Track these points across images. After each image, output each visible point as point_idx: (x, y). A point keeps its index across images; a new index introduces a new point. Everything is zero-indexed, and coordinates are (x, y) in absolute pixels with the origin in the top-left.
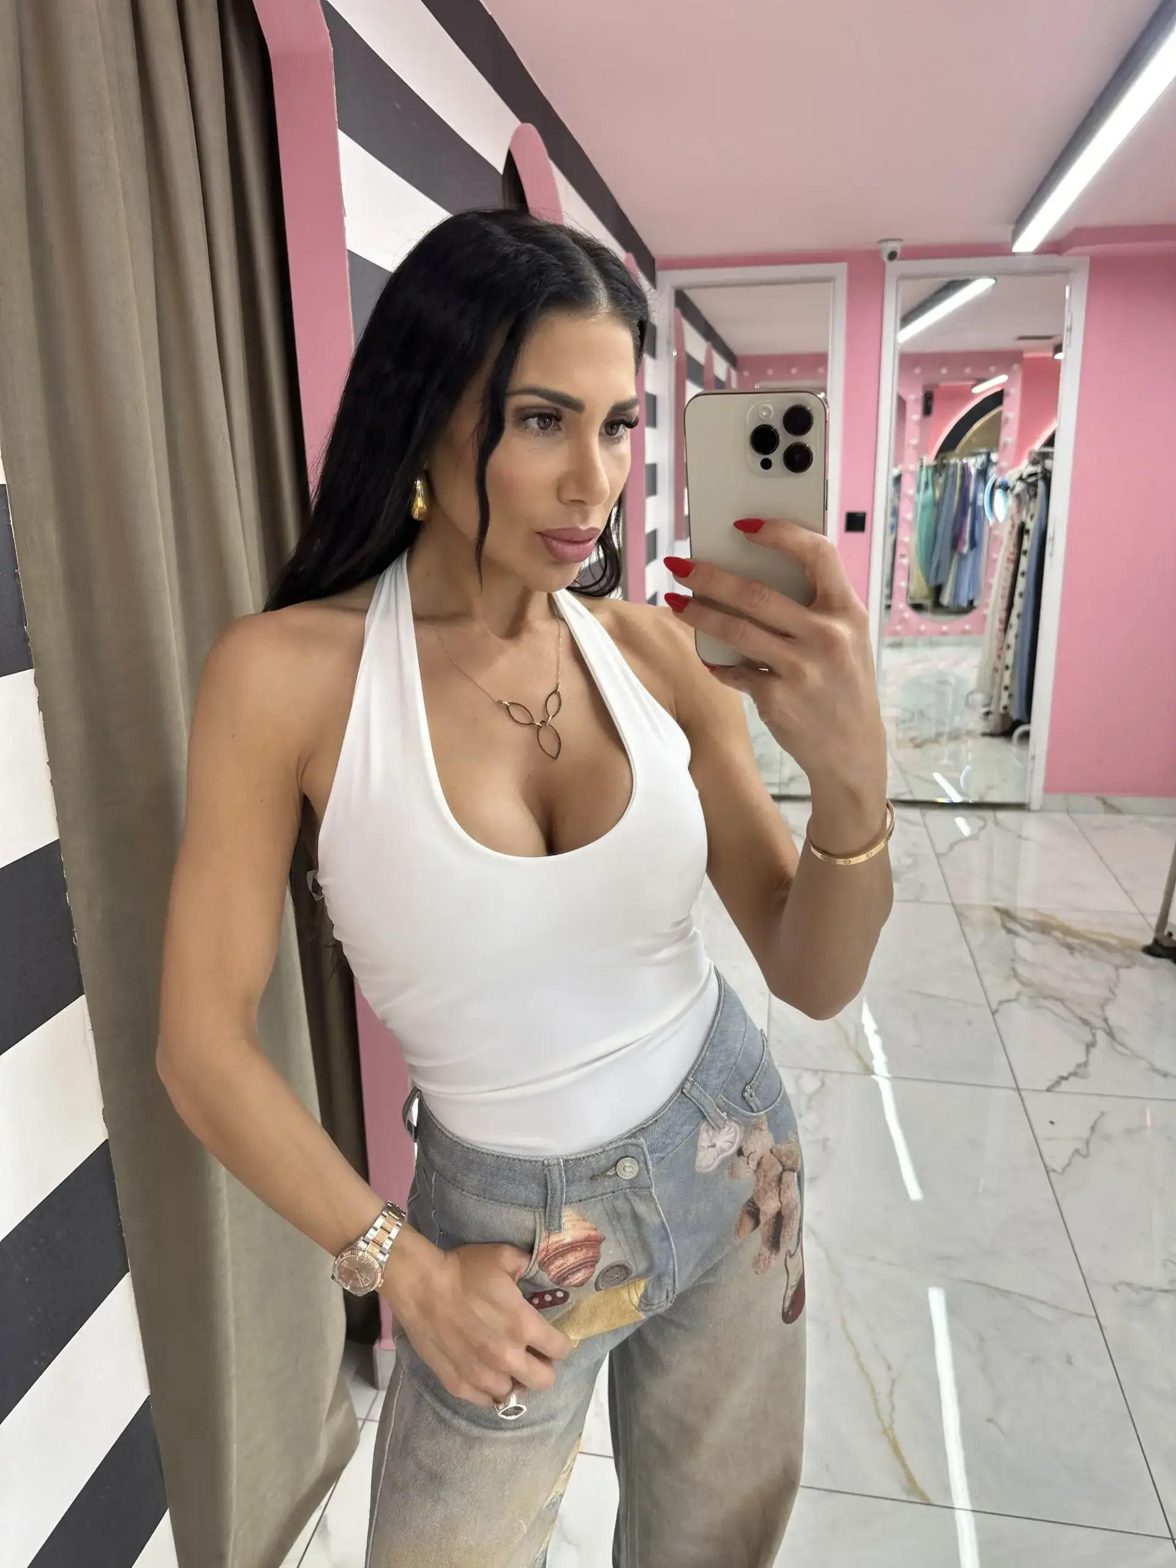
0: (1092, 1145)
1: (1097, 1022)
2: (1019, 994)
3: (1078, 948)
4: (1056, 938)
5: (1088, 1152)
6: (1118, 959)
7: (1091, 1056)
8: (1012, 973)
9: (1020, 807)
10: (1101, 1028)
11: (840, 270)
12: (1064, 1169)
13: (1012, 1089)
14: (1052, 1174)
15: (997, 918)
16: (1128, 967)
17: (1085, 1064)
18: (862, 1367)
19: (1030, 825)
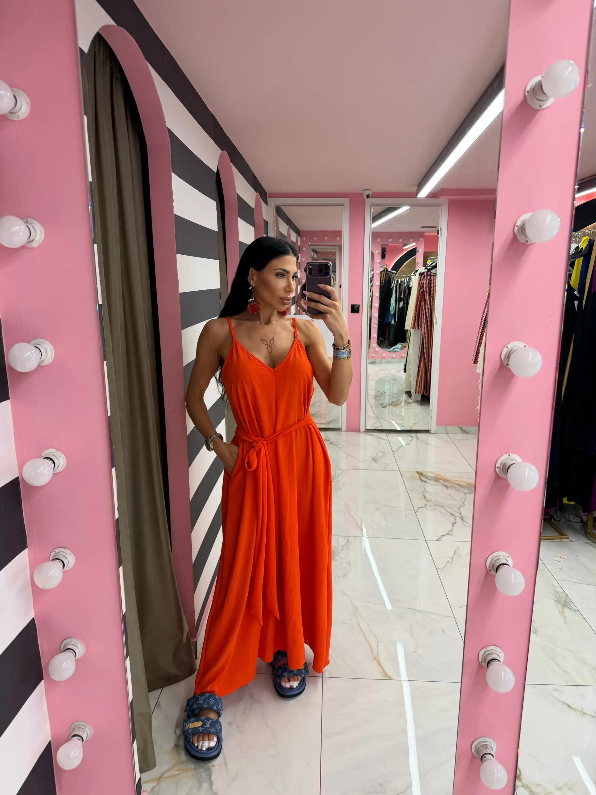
0: (454, 560)
1: (457, 515)
2: (426, 504)
3: (450, 487)
4: (440, 483)
5: (452, 562)
6: (466, 491)
7: (454, 527)
8: (423, 497)
9: (427, 431)
10: (458, 517)
11: (346, 201)
12: (443, 568)
13: (424, 540)
14: (438, 570)
15: (417, 476)
16: (470, 494)
17: (452, 530)
18: (366, 639)
19: (430, 439)
